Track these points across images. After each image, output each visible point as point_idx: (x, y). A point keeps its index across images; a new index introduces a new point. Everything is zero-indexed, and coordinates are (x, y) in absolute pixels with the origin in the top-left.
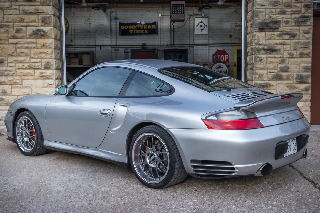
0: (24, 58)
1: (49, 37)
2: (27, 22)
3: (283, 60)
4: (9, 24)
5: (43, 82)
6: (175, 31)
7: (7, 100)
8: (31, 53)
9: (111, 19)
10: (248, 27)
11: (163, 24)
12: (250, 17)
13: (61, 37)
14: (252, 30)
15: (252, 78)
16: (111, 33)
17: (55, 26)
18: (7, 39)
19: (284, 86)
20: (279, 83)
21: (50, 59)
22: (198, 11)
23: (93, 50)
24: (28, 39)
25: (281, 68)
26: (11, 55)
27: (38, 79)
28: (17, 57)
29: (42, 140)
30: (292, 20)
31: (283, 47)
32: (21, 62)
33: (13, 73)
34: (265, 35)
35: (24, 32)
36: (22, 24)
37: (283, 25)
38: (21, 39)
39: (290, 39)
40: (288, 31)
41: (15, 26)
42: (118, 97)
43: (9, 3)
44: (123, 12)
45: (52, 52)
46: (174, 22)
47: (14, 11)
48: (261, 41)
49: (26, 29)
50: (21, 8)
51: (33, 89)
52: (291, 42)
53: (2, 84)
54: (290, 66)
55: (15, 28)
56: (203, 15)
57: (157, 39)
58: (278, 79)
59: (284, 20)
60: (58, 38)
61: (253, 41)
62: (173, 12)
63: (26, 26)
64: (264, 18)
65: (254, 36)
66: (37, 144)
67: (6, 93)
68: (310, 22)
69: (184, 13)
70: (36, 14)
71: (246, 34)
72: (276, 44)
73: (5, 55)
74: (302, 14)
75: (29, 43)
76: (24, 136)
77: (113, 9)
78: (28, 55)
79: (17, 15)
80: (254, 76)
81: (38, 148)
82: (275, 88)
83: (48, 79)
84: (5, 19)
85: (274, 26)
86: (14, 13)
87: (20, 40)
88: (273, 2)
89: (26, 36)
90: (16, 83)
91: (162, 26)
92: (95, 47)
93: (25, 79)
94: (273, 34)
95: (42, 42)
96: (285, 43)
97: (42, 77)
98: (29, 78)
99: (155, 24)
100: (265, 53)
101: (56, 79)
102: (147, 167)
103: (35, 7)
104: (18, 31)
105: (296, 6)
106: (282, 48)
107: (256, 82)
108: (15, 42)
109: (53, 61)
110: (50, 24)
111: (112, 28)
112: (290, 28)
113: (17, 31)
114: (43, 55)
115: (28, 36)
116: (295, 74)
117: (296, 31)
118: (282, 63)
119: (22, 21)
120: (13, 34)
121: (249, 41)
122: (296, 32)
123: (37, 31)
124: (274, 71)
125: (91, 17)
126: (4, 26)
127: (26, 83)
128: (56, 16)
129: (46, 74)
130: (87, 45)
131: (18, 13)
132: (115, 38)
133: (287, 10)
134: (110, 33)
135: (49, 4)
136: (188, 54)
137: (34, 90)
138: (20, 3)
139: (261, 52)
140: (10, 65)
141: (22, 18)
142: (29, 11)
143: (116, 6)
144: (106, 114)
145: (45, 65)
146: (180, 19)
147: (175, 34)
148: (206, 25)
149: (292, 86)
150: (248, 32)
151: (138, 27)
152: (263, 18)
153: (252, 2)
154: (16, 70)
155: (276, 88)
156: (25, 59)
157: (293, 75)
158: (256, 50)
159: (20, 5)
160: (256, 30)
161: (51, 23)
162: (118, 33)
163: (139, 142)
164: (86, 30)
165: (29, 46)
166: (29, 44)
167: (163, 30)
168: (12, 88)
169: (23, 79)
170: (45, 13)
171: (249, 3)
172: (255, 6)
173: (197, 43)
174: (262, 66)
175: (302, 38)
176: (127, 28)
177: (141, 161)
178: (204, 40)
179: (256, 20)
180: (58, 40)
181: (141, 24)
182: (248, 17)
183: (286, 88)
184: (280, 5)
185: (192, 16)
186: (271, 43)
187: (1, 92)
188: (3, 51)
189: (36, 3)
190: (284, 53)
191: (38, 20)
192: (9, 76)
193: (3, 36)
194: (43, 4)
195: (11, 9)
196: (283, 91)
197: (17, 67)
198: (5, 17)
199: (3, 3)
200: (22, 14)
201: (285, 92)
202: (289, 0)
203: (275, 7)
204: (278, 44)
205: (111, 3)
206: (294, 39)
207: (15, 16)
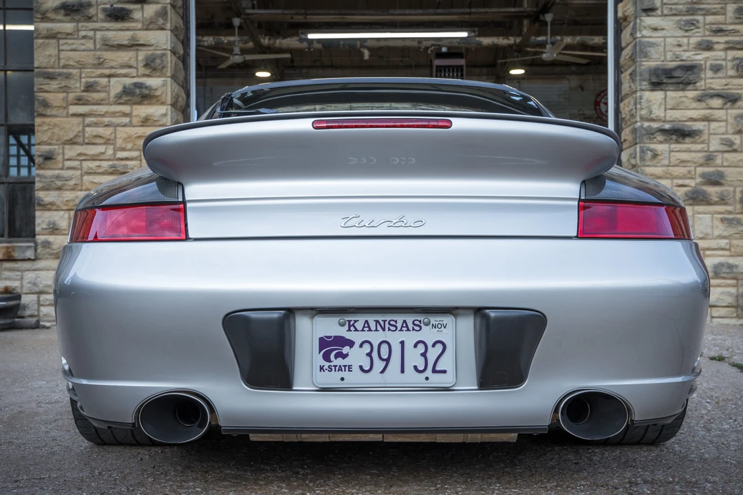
0: (101, 149)
1: (161, 101)
2: (112, 68)
3: (709, 156)
4: (71, 71)
7: (56, 246)
8: (118, 136)
10: (621, 84)
12: (627, 57)
13: (188, 105)
14: (633, 87)
17: (174, 77)
18: (64, 105)
19: (712, 219)
20: (700, 211)
24: (113, 106)
25: (703, 175)
26: (71, 142)
28: (85, 147)
30: (728, 63)
31: (709, 125)
32: (94, 158)
33: (74, 183)
34: (665, 97)
35: (103, 89)
36: (99, 71)
37: (708, 76)
38: (97, 104)
39: (725, 107)
40: (720, 88)
41: (83, 75)
43: (74, 24)
47: (82, 41)
48: (656, 111)
49: (109, 82)
50: (99, 35)
52: (727, 115)
53: (49, 210)
54: (727, 171)
55: (83, 80)
58: (698, 202)
60: (179, 104)
61: (636, 112)
63: (110, 76)
64: (662, 58)
65: (638, 101)
67: (57, 229)
70: (132, 49)
71: (618, 101)
72: (691, 118)
73: (58, 143)
75: (114, 114)
78: (111, 142)
79: (89, 51)
84: (61, 61)
85: (687, 77)
86: (83, 47)
87: (94, 108)
88: (683, 23)
89: (109, 98)
94: (683, 95)
95: (144, 113)
96: (713, 117)
100: (666, 140)
103: (130, 33)
104: (89, 88)
105: (738, 31)
106: (707, 128)
108: (83, 112)
110: (164, 70)
112: (724, 81)
115: (111, 99)
116: (738, 190)
117: (739, 89)
118: (707, 164)
119: (100, 64)
120: (78, 94)
121: (625, 114)
122: (738, 91)
123: (133, 87)
124: (687, 182)
126: (59, 75)
128: (177, 55)
131: (92, 47)
133: (715, 39)
135: (163, 26)
138: (97, 25)
139: (655, 138)
140: (68, 164)
141: (99, 58)
142: (118, 42)
149: (733, 219)
150: (623, 93)
152: (659, 58)
153: (632, 24)
154: (82, 176)
155: (694, 223)
156: (103, 151)
157: (734, 191)
158: (644, 132)
159: (97, 27)
160: (643, 87)
161: (166, 69)
165: (114, 120)
166: (115, 117)
168: (69, 219)
170: (152, 45)
171: (625, 27)
172: (640, 31)
174: (658, 170)
179: (644, 63)
180: (179, 110)
182: (622, 60)
183: (717, 223)
184: (698, 28)
186: (678, 117)
187: (45, 226)
188: (53, 133)
189: (133, 25)
190: (712, 141)
191: (135, 63)
192: (67, 190)
193: (55, 98)
194: (149, 25)
195: (76, 37)
196: (709, 231)
197: (84, 170)
198: (62, 55)
199: (58, 25)
200: (100, 50)
201: (716, 233)
202: (720, 18)
203: (687, 34)
204: (695, 120)
205: (295, 67)
206: (735, 108)
207: (86, 52)
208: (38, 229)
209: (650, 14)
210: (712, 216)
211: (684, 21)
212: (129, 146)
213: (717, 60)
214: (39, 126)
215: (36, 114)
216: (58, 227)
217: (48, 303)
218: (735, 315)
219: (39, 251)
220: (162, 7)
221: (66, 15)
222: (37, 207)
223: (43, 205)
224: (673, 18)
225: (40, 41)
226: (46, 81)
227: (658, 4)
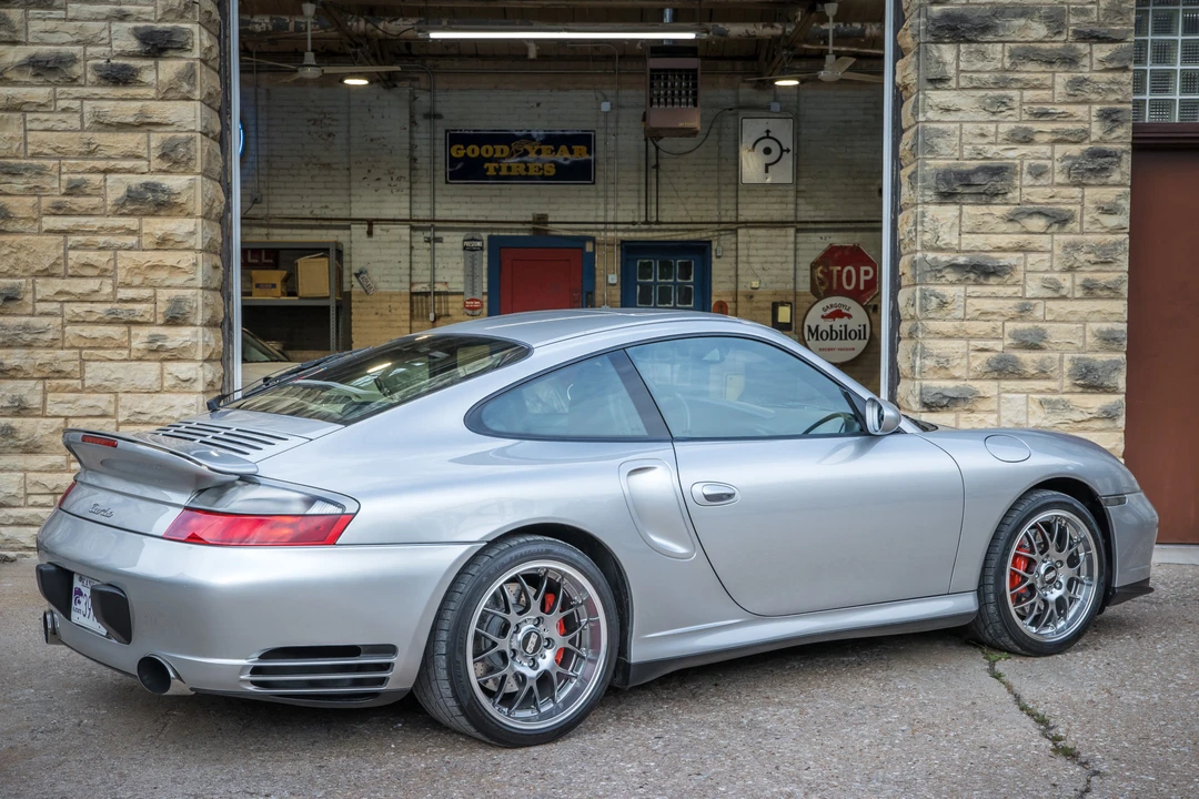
0: (93, 284)
1: (186, 212)
2: (109, 158)
3: (1025, 305)
4: (45, 162)
5: (158, 372)
6: (662, 167)
7: (27, 434)
8: (119, 265)
9: (412, 116)
10: (899, 186)
11: (617, 140)
12: (907, 148)
13: (228, 208)
14: (913, 196)
15: (913, 367)
16: (413, 172)
17: (206, 173)
18: (35, 217)
19: (1027, 402)
20: (1008, 388)
21: (188, 288)
22: (754, 91)
23: (341, 236)
24: (110, 218)
25: (1015, 335)
26: (46, 274)
27: (139, 359)
28: (68, 280)
30: (1056, 163)
31: (1026, 258)
32: (82, 299)
33: (51, 337)
34: (961, 214)
35: (95, 192)
36: (90, 164)
37: (1025, 183)
38: (86, 215)
39: (1049, 231)
40: (1044, 201)
41: (64, 169)
43: (49, 89)
44: (463, 90)
45: (195, 264)
46: (660, 138)
47: (63, 116)
48: (945, 237)
49: (105, 180)
50: (88, 106)
51: (120, 395)
52: (1052, 242)
53: (13, 378)
54: (1050, 328)
55: (64, 177)
56: (772, 109)
57: (592, 200)
58: (1006, 375)
59: (1026, 163)
60: (215, 211)
61: (916, 236)
62: (655, 100)
63: (106, 172)
64: (957, 155)
65: (919, 220)
67: (25, 408)
68: (1122, 173)
69: (696, 102)
70: (142, 129)
71: (896, 210)
72: (999, 247)
73: (26, 274)
74: (1091, 143)
75: (112, 231)
77: (423, 78)
78: (108, 274)
79: (74, 131)
80: (918, 363)
82: (994, 407)
83: (179, 360)
84: (29, 147)
85: (993, 185)
86: (63, 126)
87: (83, 220)
88: (988, 101)
89: (105, 206)
90: (63, 375)
91: (613, 149)
92: (349, 228)
93: (94, 361)
94: (987, 211)
95: (161, 230)
96: (1030, 246)
97: (157, 352)
98: (109, 357)
99: (585, 140)
100: (959, 280)
101: (207, 360)
103: (137, 105)
104: (74, 189)
105: (1071, 115)
106: (1022, 262)
107: (924, 383)
108: (64, 228)
109: (195, 298)
110: (192, 164)
111: (416, 154)
112: (1049, 191)
113: (72, 188)
114: (160, 275)
115: (109, 208)
116: (1067, 357)
117: (1071, 204)
118: (1021, 317)
119: (90, 152)
120: (57, 199)
121: (903, 234)
122: (1070, 207)
123: (142, 190)
124: (990, 344)
125: (334, 110)
126: (26, 170)
127: (96, 373)
128: (211, 135)
129: (169, 344)
130: (317, 219)
131: (78, 126)
132: (428, 192)
133: (1037, 127)
134: (406, 173)
135: (188, 95)
136: (714, 259)
137: (125, 399)
138: (86, 91)
139: (943, 277)
140: (41, 307)
141: (89, 144)
142: (117, 120)
143: (435, 66)
145: (169, 309)
146: (680, 125)
147: (663, 180)
148: (785, 148)
149: (1058, 401)
150: (902, 201)
151: (517, 151)
152: (952, 155)
153: (914, 97)
154: (63, 326)
155: (999, 406)
156: (96, 288)
157: (1061, 360)
158: (927, 268)
159: (84, 95)
160: (927, 199)
161: (194, 162)
162: (441, 175)
164: (314, 160)
165: (114, 240)
166: (114, 235)
167: (616, 164)
168: (45, 392)
169: (89, 360)
170: (172, 124)
171: (906, 100)
172: (924, 112)
173: (750, 219)
174: (946, 326)
175: (1092, 228)
176: (476, 154)
178: (776, 206)
179: (928, 162)
180: (214, 220)
181: (529, 137)
182: (901, 147)
183: (1034, 407)
184: (1011, 109)
185: (730, 109)
186: (979, 244)
187: (6, 404)
188: (18, 259)
189: (141, 91)
190: (1029, 283)
191: (146, 151)
192: (39, 347)
193: (20, 205)
194: (167, 93)
195: (53, 109)
196: (1022, 418)
197: (67, 317)
198: (31, 137)
199: (24, 90)
200: (89, 129)
201: (1033, 422)
202: (1044, 94)
203: (994, 118)
204: (1004, 250)
205: (415, 56)
206: (1065, 233)
207: (68, 133)
209: (938, 86)
210: (1027, 397)
211: (990, 98)
212: (137, 280)
213: (1039, 158)
216: (27, 406)
217: (12, 521)
220: (187, 65)
221: (37, 75)
223: (3, 372)
224: (974, 93)
226: (6, 178)
227: (951, 71)
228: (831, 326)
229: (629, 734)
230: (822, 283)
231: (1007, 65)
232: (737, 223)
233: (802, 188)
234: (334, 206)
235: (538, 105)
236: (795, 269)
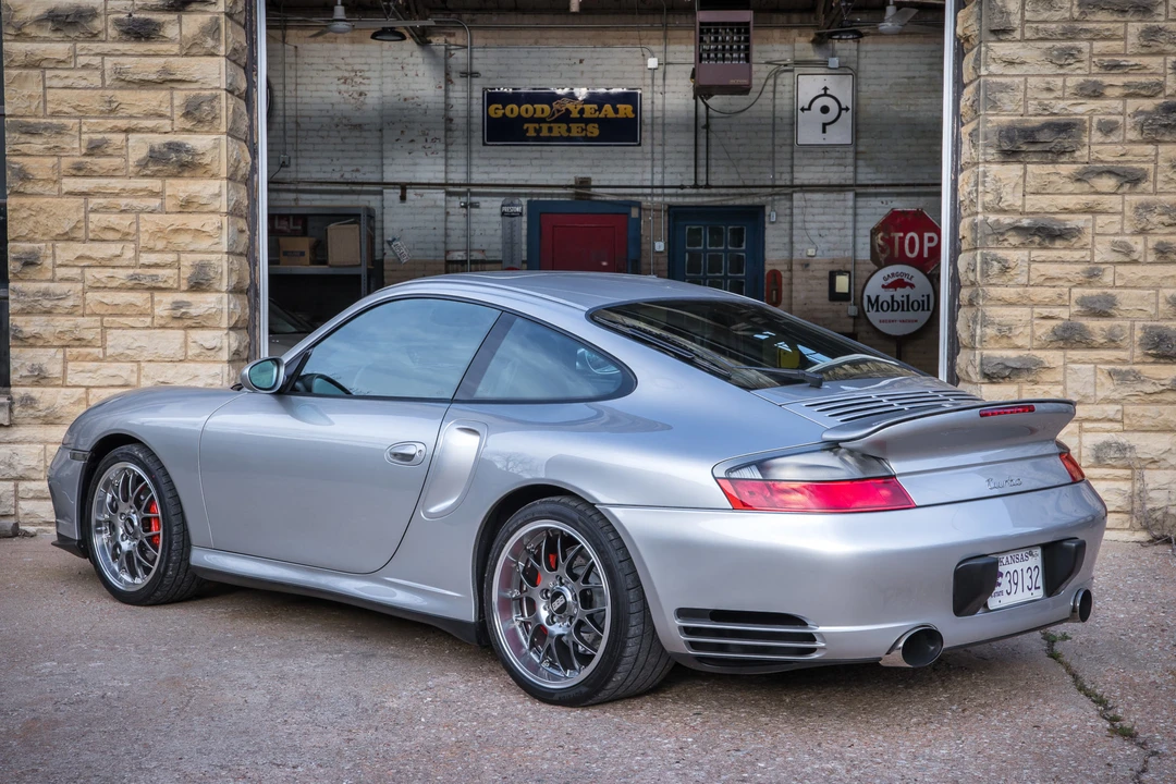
0: (115, 249)
1: (211, 173)
2: (131, 117)
3: (1093, 269)
4: (64, 121)
5: (182, 340)
6: (713, 128)
7: (47, 405)
8: (141, 229)
9: (447, 74)
10: (961, 144)
11: (664, 98)
12: (968, 103)
13: (254, 169)
14: (974, 154)
15: (973, 336)
16: (449, 133)
17: (232, 133)
18: (55, 178)
19: (1095, 372)
20: (1075, 358)
21: (213, 252)
22: (810, 45)
23: (372, 201)
24: (132, 180)
25: (1082, 301)
26: (66, 237)
27: (163, 327)
28: (89, 245)
29: (187, 545)
30: (1128, 119)
31: (1094, 220)
32: (102, 264)
33: (72, 303)
34: (1025, 174)
35: (117, 152)
36: (111, 123)
37: (1094, 140)
38: (107, 176)
39: (1120, 191)
40: (1115, 159)
41: (84, 129)
42: (452, 401)
43: (68, 45)
44: (500, 47)
45: (220, 228)
46: (710, 96)
47: (83, 73)
48: (1008, 197)
49: (127, 140)
50: (109, 63)
51: (143, 364)
52: (1123, 203)
53: (32, 346)
54: (1120, 294)
55: (84, 137)
56: (830, 66)
57: (639, 163)
58: (1072, 344)
59: (1095, 119)
60: (240, 173)
61: (977, 197)
62: (705, 55)
63: (127, 131)
64: (1021, 110)
65: (980, 179)
66: (168, 561)
67: (45, 378)
69: (748, 59)
70: (164, 86)
71: (957, 170)
72: (1065, 209)
73: (45, 238)
74: (1166, 97)
75: (134, 193)
76: (121, 532)
77: (459, 33)
78: (130, 238)
79: (94, 89)
80: (978, 331)
81: (170, 577)
82: (1060, 378)
83: (203, 327)
84: (49, 105)
85: (1060, 142)
86: (84, 83)
87: (104, 182)
88: (1055, 53)
89: (127, 167)
90: (84, 343)
91: (660, 108)
92: (381, 193)
93: (115, 328)
94: (1054, 171)
95: (184, 192)
96: (1100, 207)
97: (181, 319)
98: (131, 324)
99: (631, 98)
100: (1023, 244)
101: (230, 329)
102: (540, 633)
103: (162, 61)
104: (95, 149)
105: (1145, 68)
106: (1091, 225)
107: (985, 352)
108: (86, 190)
109: (221, 263)
110: (216, 122)
111: (451, 114)
112: (1120, 149)
113: (93, 148)
114: (183, 240)
115: (131, 169)
116: (1139, 325)
117: (1143, 162)
118: (1090, 282)
119: (111, 111)
120: (77, 159)
121: (964, 195)
122: (1142, 166)
123: (165, 150)
124: (1056, 311)
125: (365, 67)
126: (46, 129)
127: (118, 340)
128: (236, 93)
129: (193, 311)
130: (347, 183)
131: (99, 84)
132: (463, 155)
133: (1107, 80)
134: (441, 134)
135: (213, 50)
136: (767, 225)
137: (148, 368)
138: (106, 47)
139: (1006, 240)
140: (61, 272)
141: (110, 102)
142: (140, 77)
143: (472, 21)
144: (408, 458)
145: (193, 274)
146: (732, 82)
147: (713, 142)
148: (843, 106)
149: (1128, 372)
150: (962, 160)
151: (559, 111)
152: (1016, 110)
153: (976, 49)
154: (84, 292)
155: (1065, 377)
156: (118, 253)
157: (1132, 328)
158: (989, 231)
159: (106, 51)
160: (989, 158)
161: (218, 121)
162: (478, 136)
163: (514, 552)
164: (344, 121)
165: (136, 203)
166: (136, 197)
167: (664, 124)
168: (65, 361)
169: (110, 328)
170: (196, 82)
171: (967, 53)
172: (987, 65)
173: (806, 182)
174: (1009, 293)
175: (1167, 188)
176: (516, 114)
177: (523, 616)
178: (835, 169)
179: (990, 118)
180: (239, 182)
181: (571, 96)
182: (962, 103)
183: (1103, 378)
184: (1080, 61)
185: (786, 65)
186: (1044, 206)
187: (25, 373)
188: (37, 222)
189: (164, 47)
190: (1098, 246)
191: (169, 110)
192: (59, 314)
193: (39, 166)
194: (190, 49)
195: (73, 66)
196: (1090, 391)
197: (87, 283)
198: (51, 95)
199: (44, 46)
200: (110, 87)
201: (1101, 394)
202: (1116, 45)
203: (1062, 71)
204: (1071, 212)
205: (450, 10)
206: (1138, 193)
207: (89, 91)
208: (14, 377)
209: (1001, 37)
210: (1095, 367)
211: (1057, 50)
212: (160, 245)
213: (1110, 114)
214: (14, 210)
215: (8, 192)
216: (47, 375)
217: (31, 495)
218: (1127, 525)
219: (16, 412)
220: (211, 19)
221: (57, 30)
222: (12, 342)
223: (21, 339)
224: (1040, 44)
225: (15, 72)
226: (24, 138)
227: (1016, 21)
228: (892, 297)
229: (666, 711)
230: (883, 250)
231: (1076, 15)
232: (792, 186)
233: (861, 149)
234: (366, 169)
235: (581, 61)
236: (855, 236)
